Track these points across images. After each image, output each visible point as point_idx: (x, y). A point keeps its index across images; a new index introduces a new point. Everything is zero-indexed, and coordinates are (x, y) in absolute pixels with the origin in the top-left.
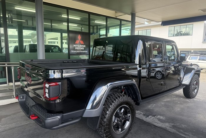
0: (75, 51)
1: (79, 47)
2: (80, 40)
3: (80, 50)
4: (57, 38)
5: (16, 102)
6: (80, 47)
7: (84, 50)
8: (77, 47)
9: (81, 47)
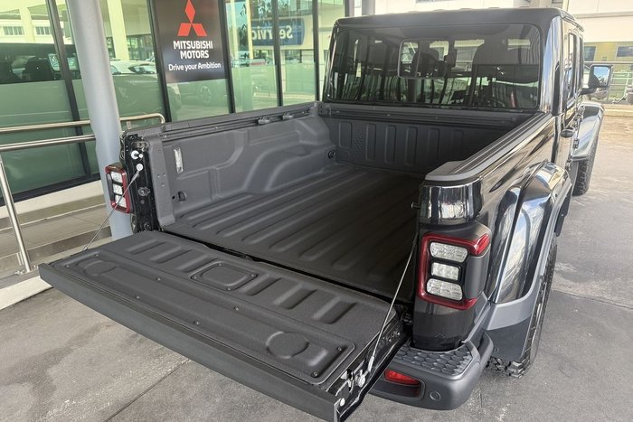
0: (182, 67)
1: (191, 49)
2: (191, 19)
3: (195, 61)
4: (18, 11)
5: (43, 289)
6: (196, 49)
7: (209, 60)
8: (187, 50)
9: (200, 50)
